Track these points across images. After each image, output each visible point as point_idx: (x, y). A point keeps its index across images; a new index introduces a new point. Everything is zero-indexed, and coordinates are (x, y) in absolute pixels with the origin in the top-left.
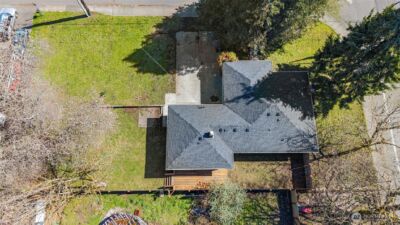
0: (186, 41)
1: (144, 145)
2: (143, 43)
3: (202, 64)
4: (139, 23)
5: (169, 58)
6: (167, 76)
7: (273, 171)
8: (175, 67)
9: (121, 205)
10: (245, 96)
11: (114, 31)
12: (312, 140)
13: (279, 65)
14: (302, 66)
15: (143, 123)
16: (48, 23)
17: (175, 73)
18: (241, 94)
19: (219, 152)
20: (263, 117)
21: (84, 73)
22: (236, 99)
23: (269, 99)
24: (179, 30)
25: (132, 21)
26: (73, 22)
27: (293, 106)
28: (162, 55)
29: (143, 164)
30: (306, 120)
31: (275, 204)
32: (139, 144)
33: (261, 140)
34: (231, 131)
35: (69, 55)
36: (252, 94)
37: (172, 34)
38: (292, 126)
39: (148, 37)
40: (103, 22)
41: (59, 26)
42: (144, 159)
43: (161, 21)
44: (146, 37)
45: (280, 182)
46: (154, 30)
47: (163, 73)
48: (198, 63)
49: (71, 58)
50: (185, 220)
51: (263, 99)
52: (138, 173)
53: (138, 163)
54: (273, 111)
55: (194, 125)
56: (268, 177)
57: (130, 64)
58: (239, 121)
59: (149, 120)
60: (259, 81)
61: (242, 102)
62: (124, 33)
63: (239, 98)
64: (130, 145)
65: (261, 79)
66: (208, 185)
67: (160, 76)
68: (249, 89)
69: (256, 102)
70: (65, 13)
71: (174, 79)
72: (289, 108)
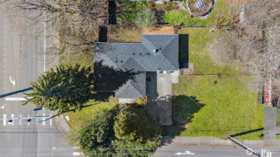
0: (166, 119)
1: (189, 53)
2: (193, 117)
3: (156, 103)
4: (196, 131)
5: (176, 107)
6: (177, 95)
7: (118, 37)
8: (173, 100)
9: (200, 21)
10: (134, 74)
11: (211, 126)
12: (97, 48)
13: (108, 101)
14: (93, 100)
15: (191, 65)
16: (254, 131)
17: (173, 97)
18: (136, 76)
19: (150, 42)
20: (125, 60)
21: (228, 97)
22: (139, 73)
23: (121, 70)
24: (170, 126)
25: (201, 132)
26: (239, 132)
27: (107, 67)
28: (181, 109)
29: (190, 42)
30: (99, 60)
31: (118, 19)
32: (193, 53)
33: (126, 49)
34: (143, 54)
35: (238, 109)
36: (130, 74)
37: (175, 124)
38: (108, 56)
39: (190, 121)
40: (220, 132)
41: (246, 129)
42: (189, 45)
43: (182, 133)
44: (191, 122)
45: (114, 31)
46: (186, 126)
47: (180, 96)
48: (158, 103)
49: (236, 107)
50: (166, 12)
51: (125, 71)
52: (192, 37)
53: (192, 42)
54: (119, 63)
55: (164, 57)
56: (121, 33)
57: (201, 102)
58: (138, 59)
59: (187, 67)
60: (125, 83)
61: (136, 71)
62: (205, 124)
63: (138, 73)
64: (197, 53)
65: (124, 85)
66: (154, 30)
67: (182, 94)
68: (132, 78)
69: (129, 69)
70: (244, 139)
71: (173, 92)
72: (110, 66)
